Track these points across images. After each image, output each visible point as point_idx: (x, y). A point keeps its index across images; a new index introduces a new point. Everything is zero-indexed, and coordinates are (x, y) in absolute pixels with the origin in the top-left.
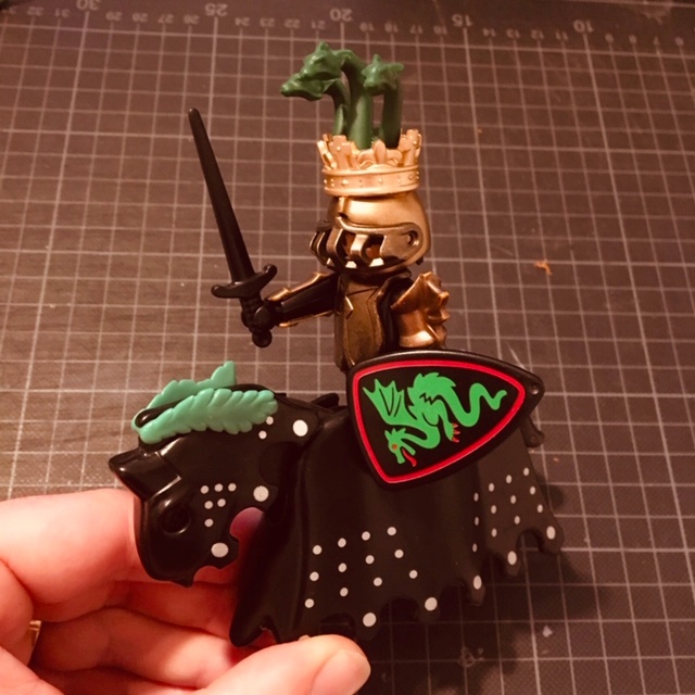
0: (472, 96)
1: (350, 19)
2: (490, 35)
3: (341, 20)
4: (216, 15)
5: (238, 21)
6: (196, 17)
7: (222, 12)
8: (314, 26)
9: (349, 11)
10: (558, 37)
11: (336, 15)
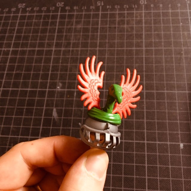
0: (99, 31)
1: (63, 6)
2: (109, 8)
3: (60, 6)
4: (21, 7)
5: (28, 9)
6: (15, 9)
7: (23, 6)
8: (51, 9)
9: (63, 3)
10: (133, 7)
11: (59, 5)
